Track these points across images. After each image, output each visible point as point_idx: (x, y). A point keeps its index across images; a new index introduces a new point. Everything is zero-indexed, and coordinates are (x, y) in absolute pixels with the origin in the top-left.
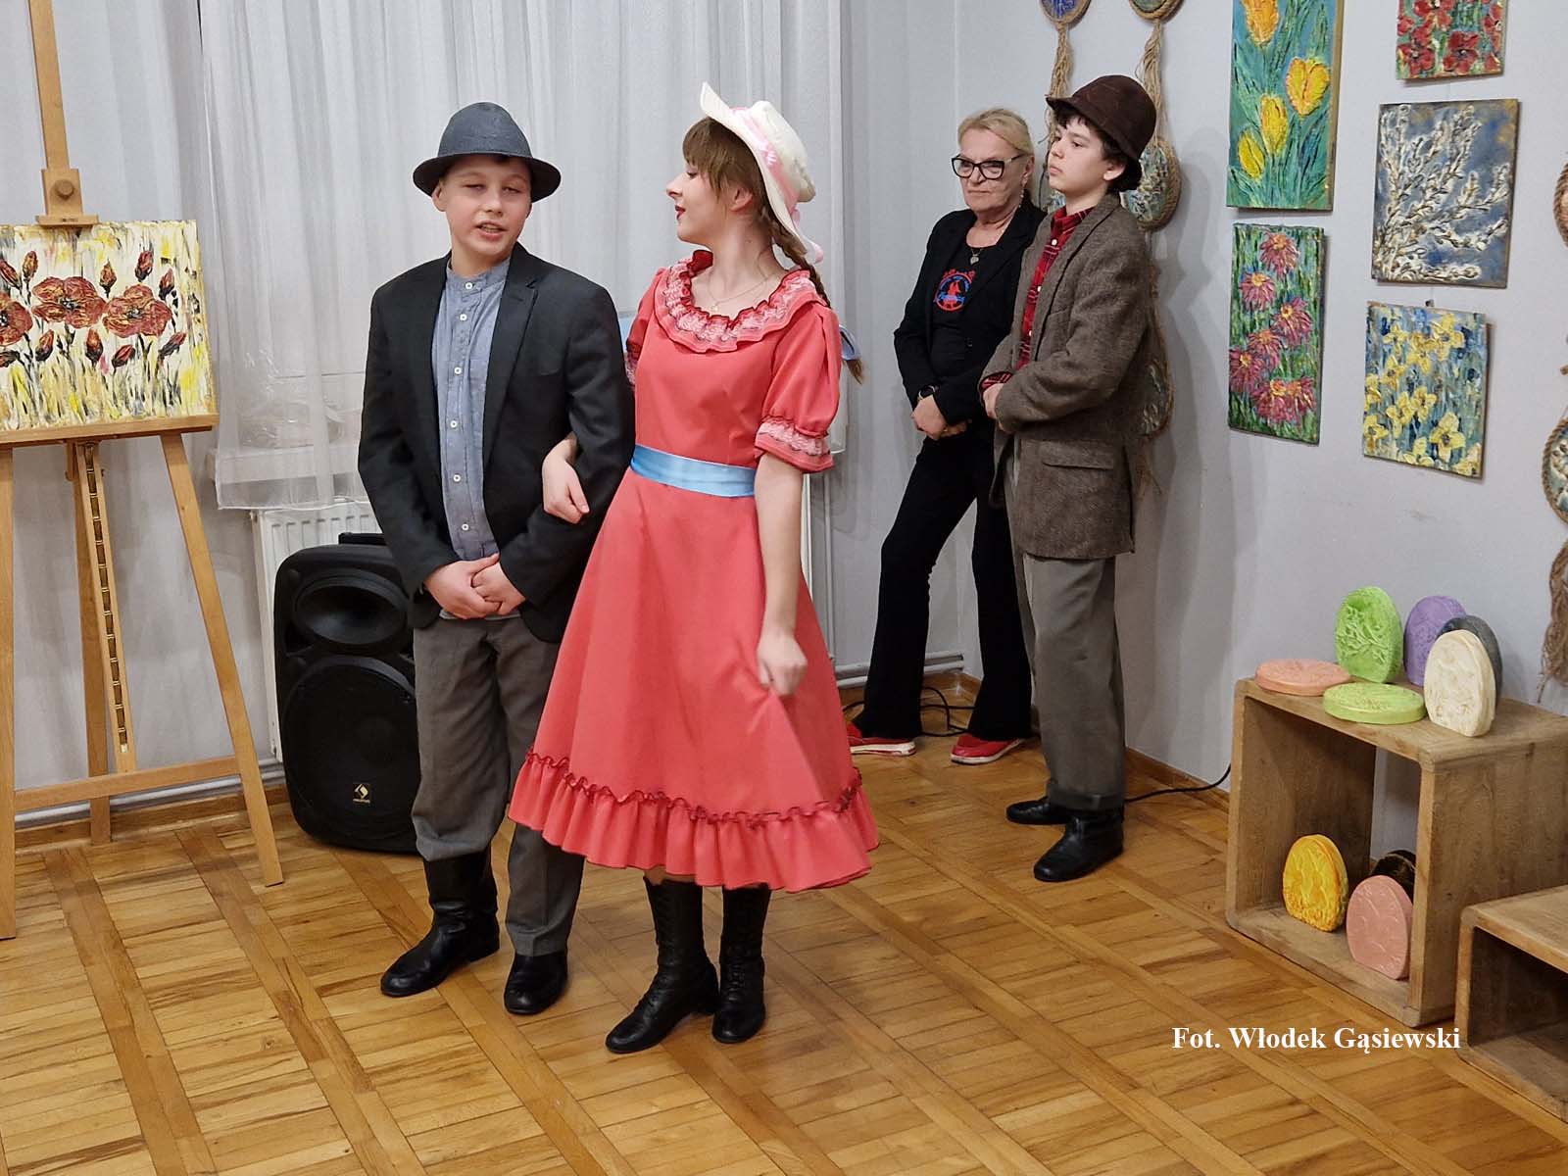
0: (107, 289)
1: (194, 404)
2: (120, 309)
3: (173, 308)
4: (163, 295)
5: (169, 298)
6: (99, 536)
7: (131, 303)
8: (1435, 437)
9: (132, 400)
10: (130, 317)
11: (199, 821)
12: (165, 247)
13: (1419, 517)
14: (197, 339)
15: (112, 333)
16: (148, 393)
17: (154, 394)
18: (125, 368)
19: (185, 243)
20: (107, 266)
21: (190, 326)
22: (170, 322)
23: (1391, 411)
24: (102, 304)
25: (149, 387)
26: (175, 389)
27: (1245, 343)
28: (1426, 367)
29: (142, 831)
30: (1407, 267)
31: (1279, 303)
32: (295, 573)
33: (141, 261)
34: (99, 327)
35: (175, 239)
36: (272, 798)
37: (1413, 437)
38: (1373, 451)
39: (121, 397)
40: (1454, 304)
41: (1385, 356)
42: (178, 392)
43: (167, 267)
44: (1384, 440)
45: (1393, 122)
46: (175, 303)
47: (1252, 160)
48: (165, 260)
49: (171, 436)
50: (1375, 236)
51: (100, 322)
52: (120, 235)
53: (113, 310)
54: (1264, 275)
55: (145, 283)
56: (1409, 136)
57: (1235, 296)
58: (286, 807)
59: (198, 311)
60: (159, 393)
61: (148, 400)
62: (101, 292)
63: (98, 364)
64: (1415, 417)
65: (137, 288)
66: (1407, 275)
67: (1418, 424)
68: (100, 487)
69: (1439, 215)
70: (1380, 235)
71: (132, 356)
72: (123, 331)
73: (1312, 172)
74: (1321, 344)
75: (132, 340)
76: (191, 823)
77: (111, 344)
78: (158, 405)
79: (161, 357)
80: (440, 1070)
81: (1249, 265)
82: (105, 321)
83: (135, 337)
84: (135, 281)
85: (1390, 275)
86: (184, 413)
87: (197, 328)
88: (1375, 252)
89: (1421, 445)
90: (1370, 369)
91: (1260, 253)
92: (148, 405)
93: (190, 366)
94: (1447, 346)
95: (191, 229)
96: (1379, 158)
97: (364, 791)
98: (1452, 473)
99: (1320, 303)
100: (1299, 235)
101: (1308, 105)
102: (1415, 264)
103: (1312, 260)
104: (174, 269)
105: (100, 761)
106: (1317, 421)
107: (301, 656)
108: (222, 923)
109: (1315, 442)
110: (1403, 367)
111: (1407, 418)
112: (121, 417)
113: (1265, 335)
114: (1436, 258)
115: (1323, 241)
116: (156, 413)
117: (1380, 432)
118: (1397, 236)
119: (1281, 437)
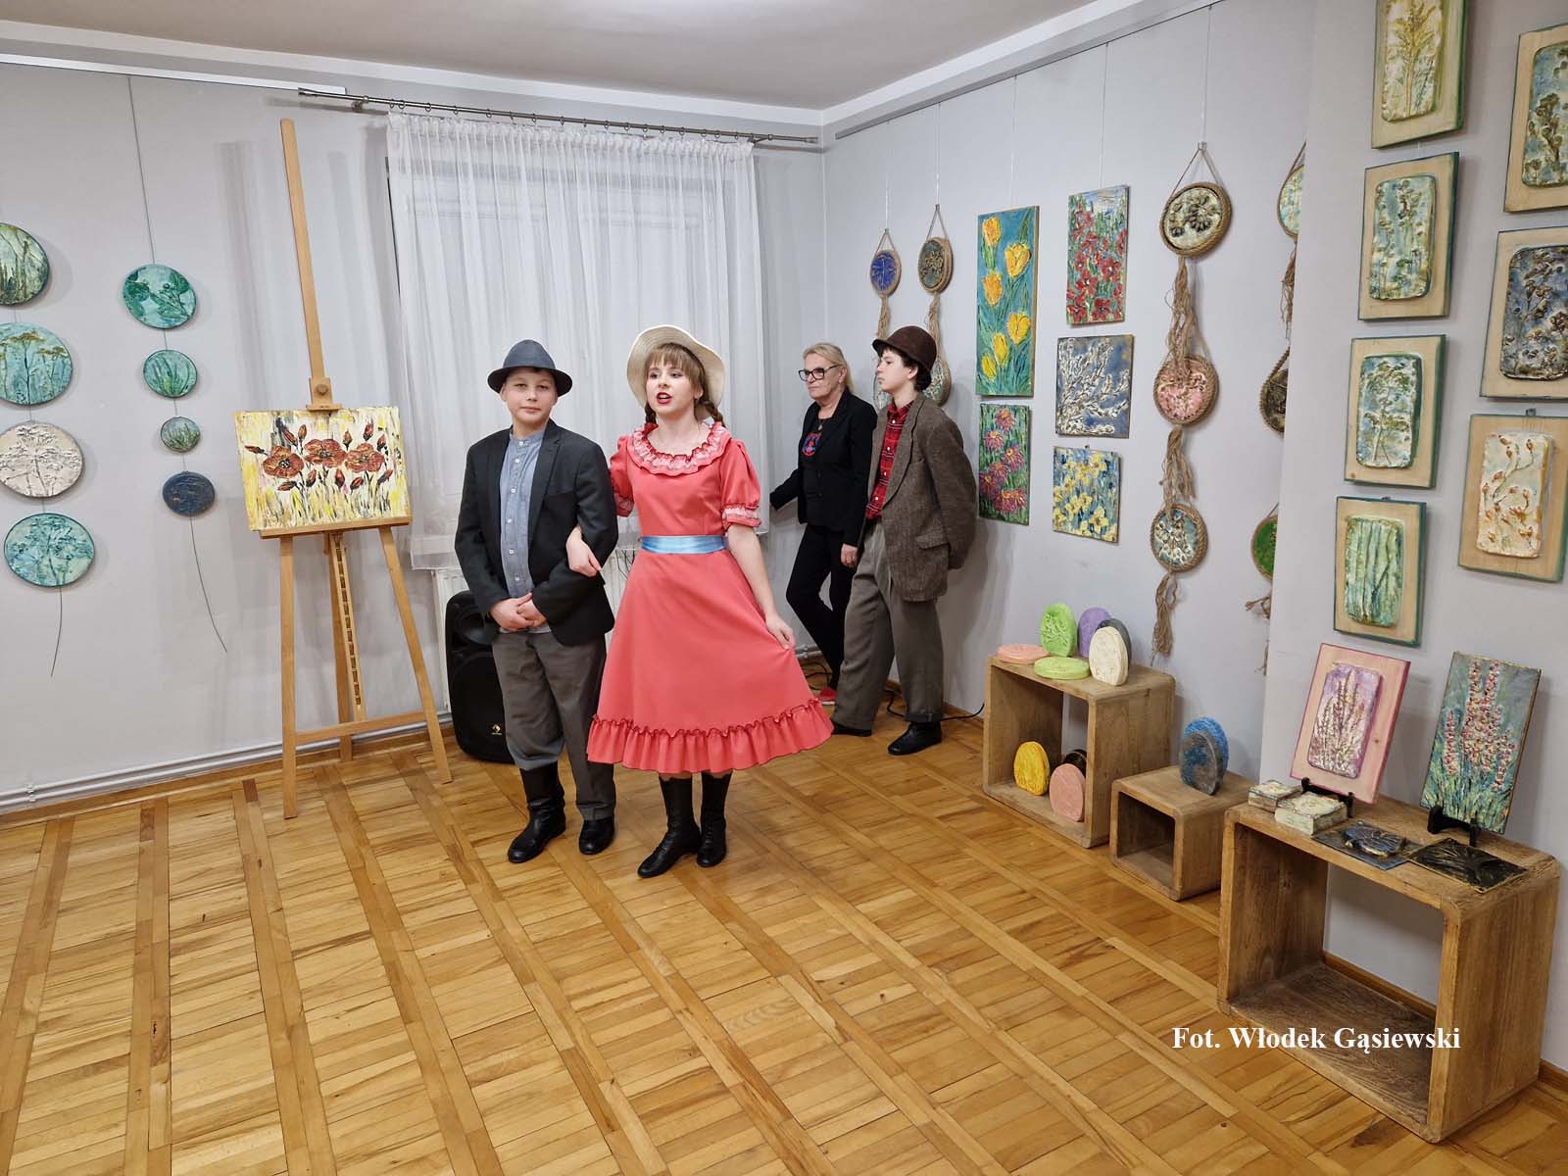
0: (347, 446)
1: (398, 510)
2: (355, 457)
3: (385, 456)
4: (379, 448)
5: (383, 450)
6: (343, 586)
7: (361, 453)
8: (1092, 520)
9: (362, 508)
10: (360, 462)
11: (404, 748)
12: (381, 422)
13: (1084, 564)
14: (399, 473)
15: (350, 470)
16: (371, 504)
17: (375, 505)
18: (358, 490)
19: (392, 419)
20: (347, 432)
21: (395, 466)
22: (383, 464)
23: (1068, 506)
24: (344, 454)
25: (372, 501)
26: (387, 502)
27: (987, 469)
28: (1086, 482)
29: (370, 754)
30: (1075, 427)
31: (1006, 447)
32: (457, 605)
33: (366, 430)
34: (343, 467)
35: (386, 418)
36: (445, 733)
37: (1080, 520)
38: (1059, 529)
39: (355, 507)
40: (1101, 447)
41: (1064, 476)
42: (388, 504)
43: (382, 432)
44: (1064, 522)
45: (1065, 348)
46: (387, 453)
47: (989, 369)
48: (380, 429)
49: (385, 528)
50: (1057, 411)
51: (343, 465)
52: (354, 415)
53: (351, 457)
54: (997, 433)
55: (369, 441)
56: (1074, 355)
57: (981, 444)
58: (453, 738)
59: (400, 457)
60: (378, 504)
61: (371, 509)
62: (344, 448)
63: (342, 488)
64: (1081, 509)
65: (364, 445)
66: (1075, 431)
67: (1082, 513)
68: (343, 558)
69: (1091, 398)
70: (1060, 409)
71: (362, 484)
72: (357, 469)
73: (1022, 375)
74: (1029, 469)
75: (362, 474)
76: (398, 749)
77: (350, 476)
78: (377, 510)
79: (379, 484)
80: (543, 888)
81: (988, 426)
82: (346, 464)
83: (363, 473)
84: (363, 441)
85: (1066, 431)
86: (392, 516)
87: (399, 467)
88: (1057, 419)
89: (1084, 525)
90: (1056, 483)
91: (994, 420)
92: (371, 511)
93: (396, 489)
94: (1097, 470)
95: (396, 411)
96: (1058, 367)
97: (498, 728)
98: (1102, 540)
99: (1028, 448)
100: (1016, 410)
101: (1019, 339)
102: (1079, 425)
103: (1023, 424)
104: (386, 435)
105: (345, 715)
106: (1028, 512)
107: (461, 652)
108: (416, 806)
109: (1027, 524)
110: (1074, 482)
111: (1076, 510)
112: (355, 518)
113: (998, 465)
114: (1090, 422)
115: (1028, 412)
116: (376, 516)
117: (1062, 518)
118: (1069, 410)
119: (1008, 521)
